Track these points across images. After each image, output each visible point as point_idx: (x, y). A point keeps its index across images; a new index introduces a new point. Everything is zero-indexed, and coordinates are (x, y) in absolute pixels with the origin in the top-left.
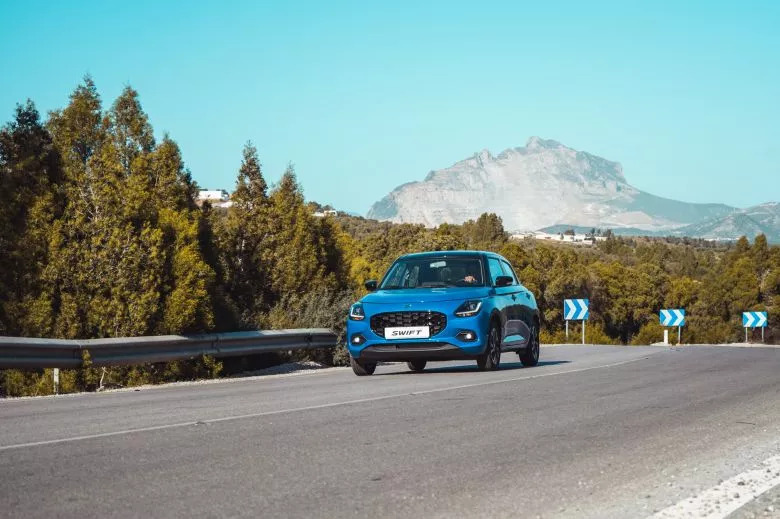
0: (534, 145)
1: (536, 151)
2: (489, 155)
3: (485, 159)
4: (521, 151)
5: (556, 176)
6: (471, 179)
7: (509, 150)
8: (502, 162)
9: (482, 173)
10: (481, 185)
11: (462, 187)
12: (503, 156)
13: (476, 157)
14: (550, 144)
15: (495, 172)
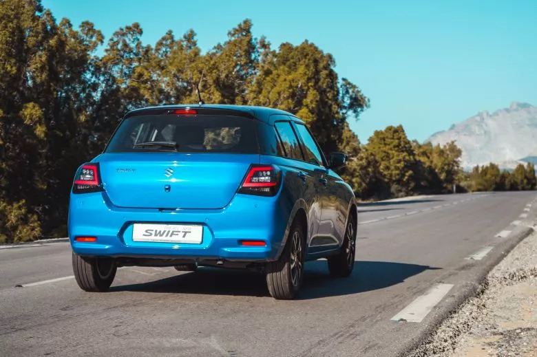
0: (515, 107)
1: (516, 110)
2: (488, 113)
3: (485, 116)
4: (507, 110)
5: (529, 125)
6: (477, 128)
7: (500, 110)
8: (496, 117)
9: (484, 125)
10: (483, 132)
11: (471, 133)
12: (496, 114)
13: (480, 115)
14: (525, 106)
15: (491, 124)
